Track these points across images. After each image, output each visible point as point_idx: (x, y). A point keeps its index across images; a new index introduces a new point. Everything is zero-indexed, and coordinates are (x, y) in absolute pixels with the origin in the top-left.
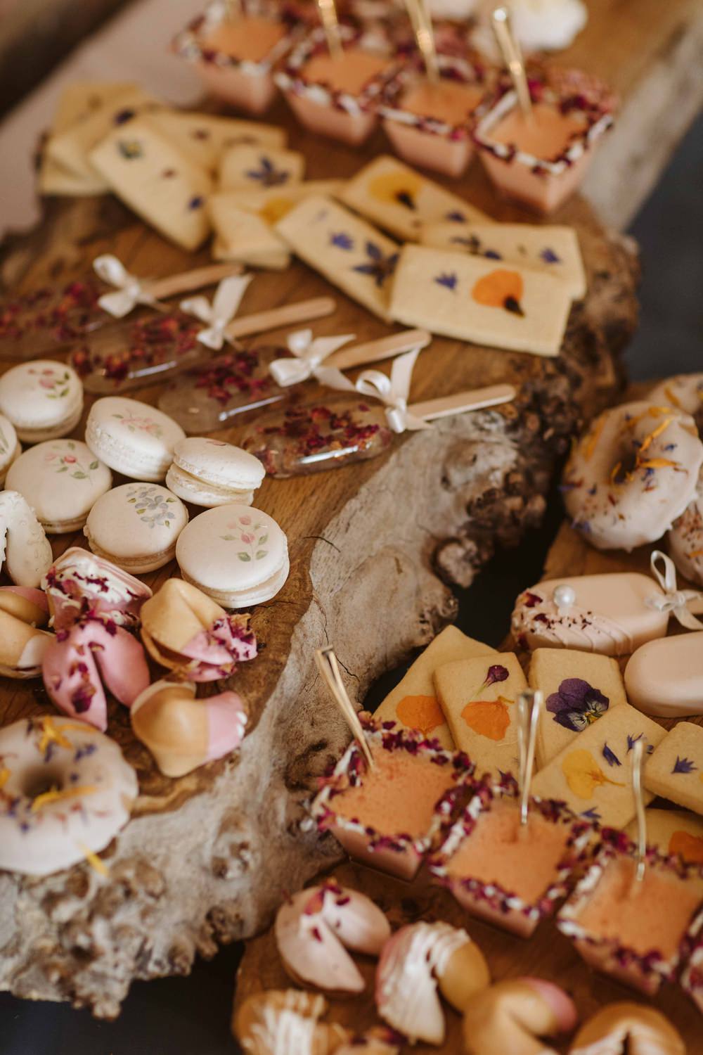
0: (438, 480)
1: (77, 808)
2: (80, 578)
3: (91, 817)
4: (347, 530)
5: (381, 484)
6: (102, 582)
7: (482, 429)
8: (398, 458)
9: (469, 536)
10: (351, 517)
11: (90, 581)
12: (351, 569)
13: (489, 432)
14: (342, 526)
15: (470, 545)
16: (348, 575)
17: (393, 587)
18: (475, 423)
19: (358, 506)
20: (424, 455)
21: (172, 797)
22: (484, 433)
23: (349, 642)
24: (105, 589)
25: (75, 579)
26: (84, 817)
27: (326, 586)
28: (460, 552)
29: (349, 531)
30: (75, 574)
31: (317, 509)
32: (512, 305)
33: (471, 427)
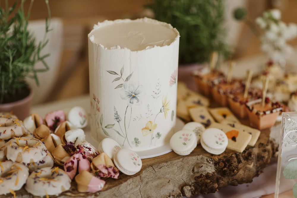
0: (192, 170)
1: (49, 183)
2: (84, 147)
3: (51, 186)
4: (160, 168)
5: (175, 163)
6: (90, 149)
7: (208, 162)
8: (183, 160)
9: (193, 186)
10: (163, 166)
11: (86, 148)
12: (156, 177)
13: (210, 163)
14: (159, 167)
15: (192, 187)
16: (155, 178)
17: (164, 185)
18: (207, 160)
19: (166, 165)
20: (191, 163)
21: (76, 195)
22: (208, 163)
23: (146, 191)
24: (90, 150)
25: (83, 147)
26: (49, 185)
27: (147, 177)
28: (189, 188)
29: (160, 169)
30: (84, 146)
31: (155, 161)
32: (234, 139)
33: (206, 161)
